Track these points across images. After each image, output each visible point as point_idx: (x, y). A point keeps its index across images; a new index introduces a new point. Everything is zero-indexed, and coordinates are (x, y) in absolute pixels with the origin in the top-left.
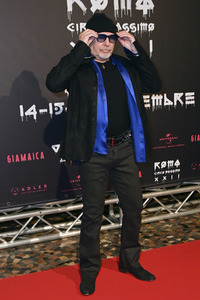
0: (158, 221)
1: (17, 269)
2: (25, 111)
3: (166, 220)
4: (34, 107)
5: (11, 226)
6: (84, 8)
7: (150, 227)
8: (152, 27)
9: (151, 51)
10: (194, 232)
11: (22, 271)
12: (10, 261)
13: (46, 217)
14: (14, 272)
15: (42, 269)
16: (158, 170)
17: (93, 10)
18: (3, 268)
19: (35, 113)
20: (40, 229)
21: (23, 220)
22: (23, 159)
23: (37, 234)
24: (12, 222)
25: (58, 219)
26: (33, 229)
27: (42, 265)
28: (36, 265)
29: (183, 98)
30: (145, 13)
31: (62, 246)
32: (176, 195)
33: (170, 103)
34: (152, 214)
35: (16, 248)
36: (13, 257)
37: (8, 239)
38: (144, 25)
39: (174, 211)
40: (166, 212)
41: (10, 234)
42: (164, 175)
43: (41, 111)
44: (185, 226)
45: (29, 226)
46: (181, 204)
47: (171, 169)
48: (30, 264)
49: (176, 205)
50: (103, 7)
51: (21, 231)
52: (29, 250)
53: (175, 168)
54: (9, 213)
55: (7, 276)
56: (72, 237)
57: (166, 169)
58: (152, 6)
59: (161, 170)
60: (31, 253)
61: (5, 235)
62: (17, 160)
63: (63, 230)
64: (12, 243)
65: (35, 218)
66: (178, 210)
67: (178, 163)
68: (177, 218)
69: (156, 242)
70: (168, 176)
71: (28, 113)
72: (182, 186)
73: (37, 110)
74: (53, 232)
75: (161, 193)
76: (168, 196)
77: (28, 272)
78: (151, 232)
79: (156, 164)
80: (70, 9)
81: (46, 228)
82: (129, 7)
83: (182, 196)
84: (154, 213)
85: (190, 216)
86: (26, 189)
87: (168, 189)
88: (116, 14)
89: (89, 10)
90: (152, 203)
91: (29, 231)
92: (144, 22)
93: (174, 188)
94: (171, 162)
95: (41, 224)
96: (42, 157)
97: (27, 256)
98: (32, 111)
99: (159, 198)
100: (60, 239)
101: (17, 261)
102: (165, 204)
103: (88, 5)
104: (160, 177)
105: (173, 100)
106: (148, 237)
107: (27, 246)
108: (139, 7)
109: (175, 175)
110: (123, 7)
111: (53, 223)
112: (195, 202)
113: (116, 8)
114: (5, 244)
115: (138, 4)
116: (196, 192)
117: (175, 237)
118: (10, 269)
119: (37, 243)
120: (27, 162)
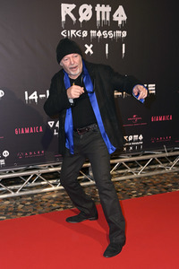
0: (125, 180)
1: (21, 212)
2: (29, 96)
3: (131, 179)
4: (35, 93)
5: (17, 181)
6: (74, 19)
7: (119, 184)
8: (124, 34)
9: (123, 52)
10: (152, 188)
11: (25, 214)
12: (16, 206)
13: (43, 175)
15: (40, 213)
16: (126, 142)
17: (81, 20)
19: (36, 98)
20: (39, 184)
21: (26, 177)
22: (27, 131)
23: (37, 187)
24: (18, 177)
25: (51, 176)
26: (33, 184)
27: (40, 209)
28: (35, 210)
30: (120, 23)
31: (54, 196)
32: (139, 161)
34: (121, 175)
35: (21, 197)
36: (18, 203)
37: (15, 191)
38: (118, 32)
39: (137, 173)
40: (132, 173)
41: (16, 187)
42: (131, 146)
43: (41, 96)
44: (145, 184)
45: (30, 181)
46: (142, 168)
47: (136, 141)
48: (30, 209)
49: (139, 169)
50: (88, 18)
51: (24, 185)
52: (30, 198)
53: (139, 141)
54: (16, 171)
55: (14, 217)
56: (59, 191)
57: (132, 141)
58: (125, 18)
59: (128, 142)
60: (32, 201)
61: (12, 187)
62: (23, 132)
63: (55, 185)
64: (18, 193)
65: (35, 176)
66: (140, 173)
67: (141, 137)
68: (140, 178)
69: (123, 195)
70: (134, 146)
71: (31, 97)
72: (144, 155)
73: (38, 95)
74: (47, 186)
75: (128, 159)
76: (133, 162)
77: (29, 215)
78: (120, 188)
79: (126, 138)
80: (63, 19)
81: (43, 183)
82: (108, 19)
83: (143, 162)
85: (149, 177)
86: (28, 154)
87: (133, 156)
89: (77, 21)
90: (121, 167)
91: (30, 185)
92: (119, 30)
93: (138, 155)
94: (136, 137)
95: (39, 180)
96: (41, 130)
97: (29, 203)
98: (34, 96)
99: (126, 163)
100: (53, 191)
101: (21, 206)
103: (77, 16)
104: (128, 147)
107: (28, 196)
108: (115, 18)
109: (139, 146)
110: (103, 18)
111: (48, 179)
112: (153, 167)
113: (98, 19)
114: (13, 194)
115: (115, 16)
116: (154, 159)
117: (138, 192)
118: (16, 212)
119: (36, 194)
120: (30, 134)
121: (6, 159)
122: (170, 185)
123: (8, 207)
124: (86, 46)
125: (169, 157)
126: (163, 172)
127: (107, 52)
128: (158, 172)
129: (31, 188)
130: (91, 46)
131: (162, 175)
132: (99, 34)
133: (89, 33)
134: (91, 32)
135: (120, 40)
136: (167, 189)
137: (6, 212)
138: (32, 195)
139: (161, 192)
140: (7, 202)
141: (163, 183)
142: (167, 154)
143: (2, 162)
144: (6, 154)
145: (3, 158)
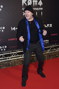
1: (11, 65)
2: (12, 28)
3: (45, 54)
8: (42, 9)
10: (52, 57)
11: (12, 66)
12: (9, 63)
17: (28, 5)
19: (15, 29)
20: (16, 56)
21: (12, 54)
22: (12, 40)
24: (10, 54)
25: (20, 54)
27: (17, 64)
29: (49, 25)
30: (40, 5)
31: (21, 60)
32: (48, 48)
33: (46, 27)
35: (11, 60)
37: (9, 58)
40: (45, 52)
43: (16, 28)
44: (50, 55)
45: (14, 55)
46: (49, 50)
48: (14, 64)
50: (31, 4)
51: (12, 57)
52: (13, 61)
54: (9, 52)
55: (8, 67)
56: (23, 58)
57: (45, 42)
58: (42, 4)
59: (44, 42)
60: (14, 62)
61: (8, 57)
62: (11, 40)
63: (21, 56)
64: (10, 59)
65: (15, 54)
66: (48, 52)
67: (48, 41)
68: (48, 54)
70: (46, 44)
71: (13, 29)
72: (49, 46)
74: (19, 57)
76: (46, 48)
80: (23, 5)
82: (37, 4)
83: (49, 48)
85: (51, 53)
86: (13, 47)
88: (34, 6)
93: (47, 46)
94: (46, 40)
96: (17, 39)
97: (13, 62)
98: (14, 29)
100: (21, 58)
101: (11, 63)
102: (45, 50)
107: (13, 60)
108: (39, 4)
109: (47, 43)
110: (35, 4)
112: (52, 50)
113: (34, 4)
114: (8, 60)
115: (39, 3)
116: (52, 47)
117: (48, 58)
118: (9, 65)
119: (15, 59)
120: (13, 40)
122: (58, 55)
123: (7, 64)
125: (57, 47)
126: (55, 51)
128: (54, 52)
131: (55, 52)
135: (41, 11)
136: (57, 57)
138: (14, 60)
139: (55, 58)
140: (6, 62)
141: (55, 55)
142: (56, 46)
143: (4, 49)
144: (6, 47)
145: (5, 48)
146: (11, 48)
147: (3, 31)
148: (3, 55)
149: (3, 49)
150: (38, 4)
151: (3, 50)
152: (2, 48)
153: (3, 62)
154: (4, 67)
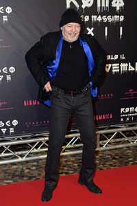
0: (122, 148)
1: (27, 176)
3: (128, 147)
6: (77, 6)
7: (117, 152)
8: (122, 18)
9: (121, 34)
11: (30, 178)
12: (22, 171)
14: (24, 178)
16: (123, 113)
17: (83, 7)
18: (17, 176)
21: (33, 144)
24: (25, 144)
26: (39, 150)
30: (118, 9)
32: (135, 131)
33: (133, 69)
34: (119, 143)
35: (27, 162)
36: (25, 168)
37: (22, 156)
38: (117, 17)
39: (133, 142)
40: (128, 142)
41: (23, 152)
42: (127, 117)
45: (37, 147)
47: (132, 113)
48: (35, 173)
49: (135, 137)
50: (90, 5)
51: (31, 151)
52: (35, 163)
53: (135, 112)
54: (24, 138)
55: (20, 181)
57: (129, 113)
58: (122, 4)
60: (37, 166)
61: (20, 153)
62: (31, 104)
64: (24, 159)
65: (41, 143)
67: (136, 109)
69: (121, 162)
75: (125, 129)
76: (130, 131)
77: (34, 179)
78: (117, 155)
79: (122, 110)
80: (68, 6)
82: (107, 5)
84: (120, 142)
86: (35, 124)
87: (130, 126)
88: (98, 10)
89: (80, 7)
90: (119, 136)
91: (36, 151)
92: (117, 14)
94: (132, 109)
95: (44, 147)
97: (34, 168)
99: (123, 132)
101: (27, 171)
102: (127, 136)
103: (80, 3)
104: (125, 118)
105: (135, 67)
106: (115, 159)
107: (34, 161)
108: (114, 5)
109: (135, 117)
110: (103, 5)
113: (99, 5)
114: (20, 159)
115: (113, 3)
118: (22, 176)
121: (16, 128)
123: (15, 171)
124: (88, 29)
127: (106, 34)
129: (37, 154)
130: (92, 29)
132: (100, 19)
133: (90, 18)
134: (93, 17)
135: (118, 24)
137: (14, 175)
138: (37, 161)
140: (15, 167)
143: (12, 130)
144: (15, 122)
145: (12, 126)
146: (31, 125)
147: (9, 77)
148: (7, 146)
149: (8, 128)
150: (110, 4)
151: (8, 131)
152: (5, 127)
153: (6, 165)
154: (7, 179)
